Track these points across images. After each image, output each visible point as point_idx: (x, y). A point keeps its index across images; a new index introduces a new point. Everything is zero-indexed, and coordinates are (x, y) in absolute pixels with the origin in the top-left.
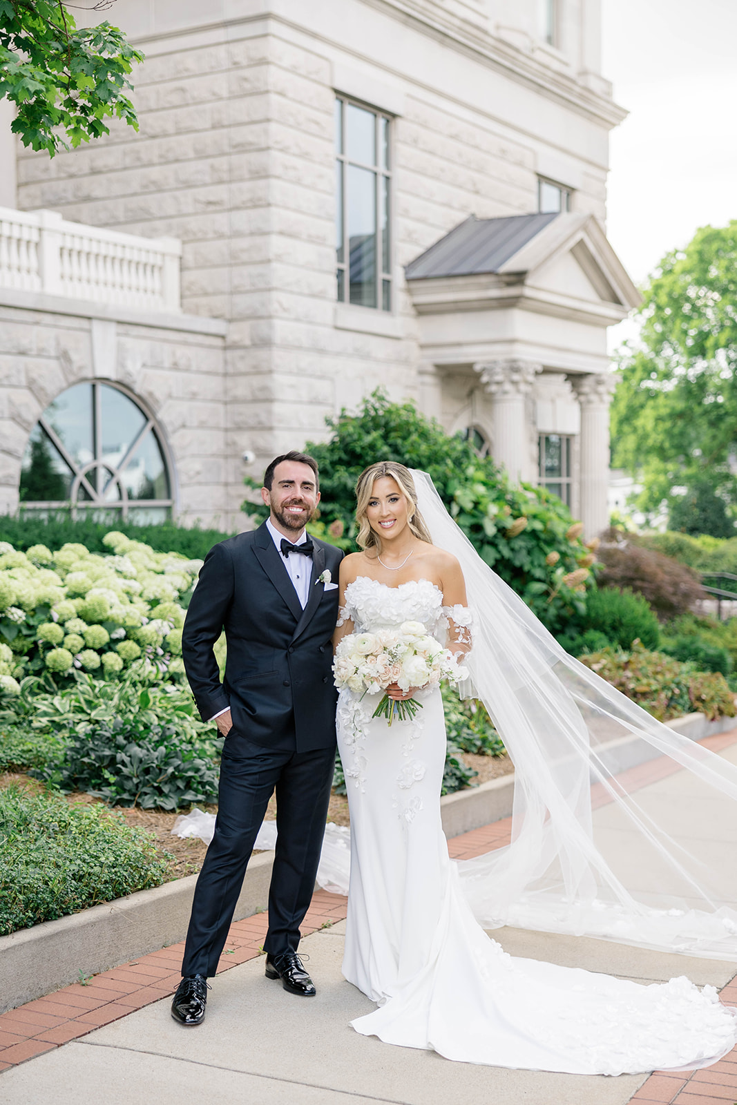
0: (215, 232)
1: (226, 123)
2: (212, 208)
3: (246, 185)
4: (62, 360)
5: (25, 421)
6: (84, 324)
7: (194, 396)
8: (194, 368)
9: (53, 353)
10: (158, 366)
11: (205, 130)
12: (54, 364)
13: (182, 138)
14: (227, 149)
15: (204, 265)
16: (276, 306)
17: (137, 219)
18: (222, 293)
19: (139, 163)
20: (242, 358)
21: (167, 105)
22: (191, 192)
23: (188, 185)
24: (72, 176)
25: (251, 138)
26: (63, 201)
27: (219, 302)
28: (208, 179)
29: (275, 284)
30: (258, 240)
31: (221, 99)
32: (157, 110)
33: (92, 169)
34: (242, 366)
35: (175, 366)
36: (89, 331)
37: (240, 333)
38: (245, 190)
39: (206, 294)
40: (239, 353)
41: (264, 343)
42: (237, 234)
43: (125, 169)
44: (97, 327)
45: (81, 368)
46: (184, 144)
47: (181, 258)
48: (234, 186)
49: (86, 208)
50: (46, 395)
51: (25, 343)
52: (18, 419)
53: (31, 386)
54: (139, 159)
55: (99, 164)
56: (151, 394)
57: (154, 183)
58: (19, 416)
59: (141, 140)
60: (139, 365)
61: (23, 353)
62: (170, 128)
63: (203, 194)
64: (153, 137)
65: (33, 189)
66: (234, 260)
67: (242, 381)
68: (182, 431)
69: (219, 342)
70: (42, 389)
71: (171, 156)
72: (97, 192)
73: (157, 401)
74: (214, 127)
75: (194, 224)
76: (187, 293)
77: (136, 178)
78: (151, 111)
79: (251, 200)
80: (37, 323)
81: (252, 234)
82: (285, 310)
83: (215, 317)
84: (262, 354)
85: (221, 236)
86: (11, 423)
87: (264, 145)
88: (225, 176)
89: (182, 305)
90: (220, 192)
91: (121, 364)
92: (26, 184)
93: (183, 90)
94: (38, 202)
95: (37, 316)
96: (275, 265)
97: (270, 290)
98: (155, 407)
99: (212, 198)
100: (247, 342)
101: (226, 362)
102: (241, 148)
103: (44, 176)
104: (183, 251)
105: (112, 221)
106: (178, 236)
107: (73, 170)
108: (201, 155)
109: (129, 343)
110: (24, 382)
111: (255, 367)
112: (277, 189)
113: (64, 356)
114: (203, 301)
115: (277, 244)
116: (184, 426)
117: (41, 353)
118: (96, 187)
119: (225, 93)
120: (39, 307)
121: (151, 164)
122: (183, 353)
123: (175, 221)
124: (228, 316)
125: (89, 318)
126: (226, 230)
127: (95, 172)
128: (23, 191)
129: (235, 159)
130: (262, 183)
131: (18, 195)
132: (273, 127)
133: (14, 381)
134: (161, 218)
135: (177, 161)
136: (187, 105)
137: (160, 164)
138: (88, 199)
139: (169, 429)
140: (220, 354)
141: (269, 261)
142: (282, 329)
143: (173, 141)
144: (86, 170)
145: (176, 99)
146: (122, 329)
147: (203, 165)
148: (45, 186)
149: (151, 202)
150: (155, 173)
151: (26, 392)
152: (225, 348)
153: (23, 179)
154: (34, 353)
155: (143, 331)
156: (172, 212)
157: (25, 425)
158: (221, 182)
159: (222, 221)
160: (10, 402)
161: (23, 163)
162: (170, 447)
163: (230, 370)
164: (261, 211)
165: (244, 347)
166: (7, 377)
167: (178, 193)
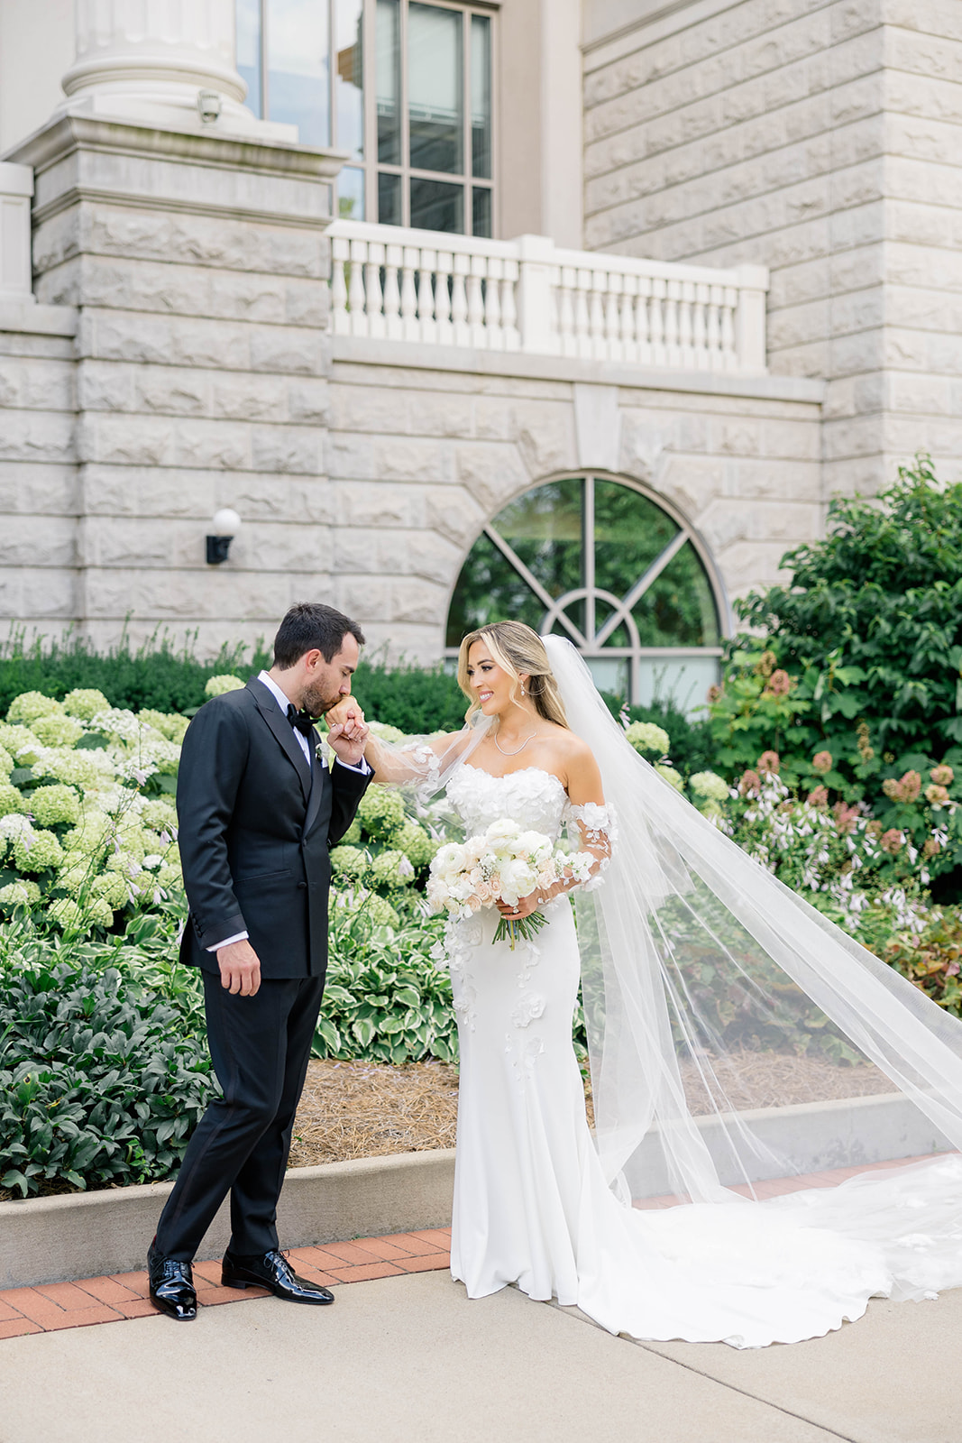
0: (812, 249)
1: (827, 84)
2: (809, 214)
3: (851, 173)
4: (521, 444)
5: (454, 532)
6: (564, 391)
7: (762, 494)
8: (763, 452)
9: (505, 435)
10: (698, 449)
11: (804, 98)
12: (508, 451)
13: (773, 116)
14: (828, 123)
15: (800, 300)
16: (890, 351)
17: (719, 245)
18: (821, 339)
19: (720, 163)
20: (844, 434)
21: (756, 71)
22: (781, 194)
23: (780, 185)
24: (644, 194)
25: (858, 100)
26: (635, 231)
27: (815, 355)
28: (804, 172)
29: (887, 318)
30: (866, 253)
31: (823, 48)
32: (745, 81)
33: (667, 179)
34: (844, 448)
35: (727, 450)
36: (572, 401)
37: (841, 397)
38: (849, 181)
39: (800, 343)
40: (841, 426)
41: (872, 409)
42: (840, 249)
43: (706, 173)
44: (582, 395)
45: (552, 455)
46: (774, 126)
47: (767, 293)
48: (837, 176)
49: (659, 237)
50: (491, 495)
51: (455, 421)
52: (442, 530)
53: (465, 481)
54: (721, 156)
55: (675, 171)
56: (680, 491)
57: (736, 187)
58: (444, 524)
59: (726, 128)
60: (657, 449)
61: (452, 436)
62: (759, 105)
63: (798, 194)
64: (739, 121)
65: (602, 220)
66: (835, 290)
67: (844, 467)
68: (740, 546)
69: (813, 412)
70: (483, 486)
71: (758, 145)
72: (673, 213)
73: (691, 502)
74: (812, 94)
75: (784, 240)
76: (777, 344)
77: (717, 183)
78: (737, 83)
79: (857, 195)
80: (478, 393)
81: (859, 246)
82: (906, 356)
83: (811, 376)
84: (869, 425)
85: (819, 254)
86: (432, 534)
87: (875, 109)
88: (825, 164)
89: (768, 363)
90: (817, 190)
91: (627, 449)
92: (595, 213)
93: (773, 44)
94: (607, 238)
95: (477, 383)
96: (887, 288)
97: (880, 327)
98: (689, 511)
99: (807, 200)
100: (851, 411)
101: (822, 442)
102: (845, 117)
103: (613, 200)
104: (771, 282)
105: (689, 251)
106: (766, 262)
107: (645, 185)
108: (797, 138)
109: (642, 417)
110: (454, 476)
111: (859, 447)
112: (893, 174)
113: (524, 439)
114: (796, 353)
115: (892, 256)
116: (742, 538)
117: (484, 435)
118: (669, 203)
119: (826, 41)
120: (479, 369)
121: (736, 162)
122: (740, 431)
123: (762, 240)
124: (827, 375)
125: (571, 383)
126: (824, 244)
127: (671, 184)
128: (592, 223)
129: (839, 136)
130: (871, 166)
131: (584, 229)
132: (889, 78)
133: (437, 475)
134: (747, 238)
135: (767, 151)
136: (781, 66)
137: (747, 159)
138: (662, 224)
139: (714, 543)
140: (815, 428)
141: (881, 283)
142: (898, 387)
143: (760, 123)
144: (661, 184)
145: (765, 61)
146: (627, 396)
147: (796, 152)
148: (614, 213)
149: (733, 217)
150: (738, 174)
151: (461, 490)
152: (822, 422)
153: (592, 208)
154: (473, 434)
155: (669, 399)
156: (759, 228)
157: (454, 537)
158: (821, 174)
159: (819, 233)
160: (430, 505)
161: (591, 184)
162: (716, 568)
163: (830, 455)
164: (870, 208)
165: (848, 417)
166: (424, 469)
167: (767, 199)
